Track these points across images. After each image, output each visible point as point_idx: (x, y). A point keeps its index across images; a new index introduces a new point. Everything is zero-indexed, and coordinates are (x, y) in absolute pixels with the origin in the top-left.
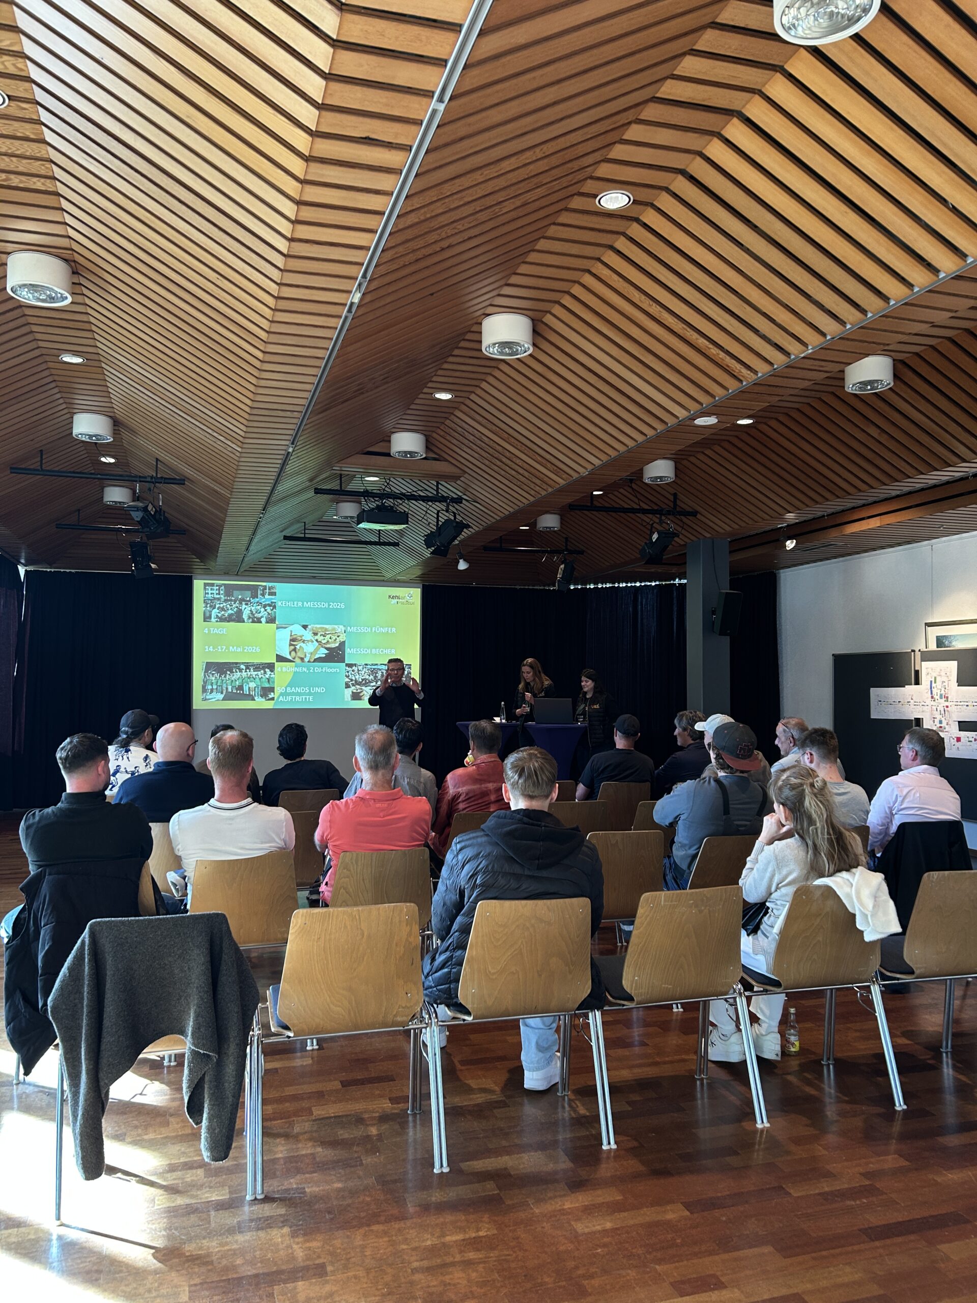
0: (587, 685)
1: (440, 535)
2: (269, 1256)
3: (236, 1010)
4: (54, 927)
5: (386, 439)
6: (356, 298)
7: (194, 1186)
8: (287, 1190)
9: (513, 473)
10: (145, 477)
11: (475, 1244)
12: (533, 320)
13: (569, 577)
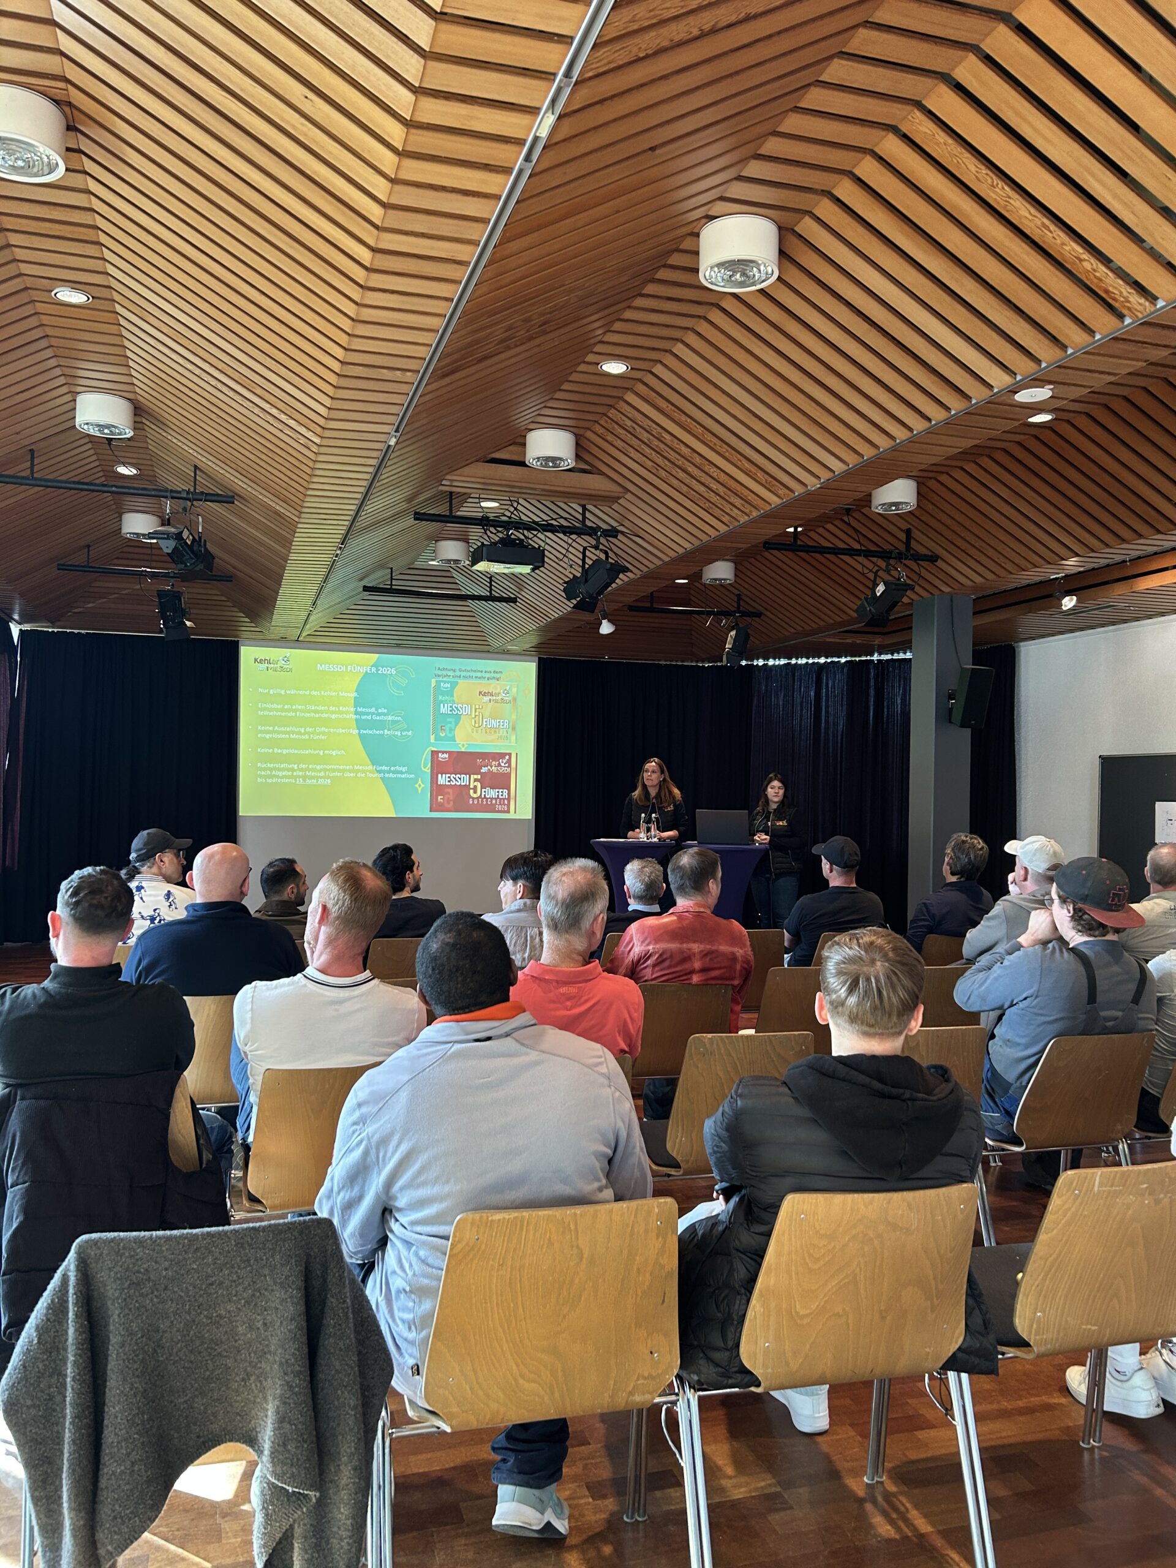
0: (775, 791)
1: (586, 581)
3: (352, 1403)
4: (28, 1190)
5: (519, 440)
6: (544, 125)
9: (702, 489)
10: (179, 492)
12: (780, 228)
13: (743, 649)
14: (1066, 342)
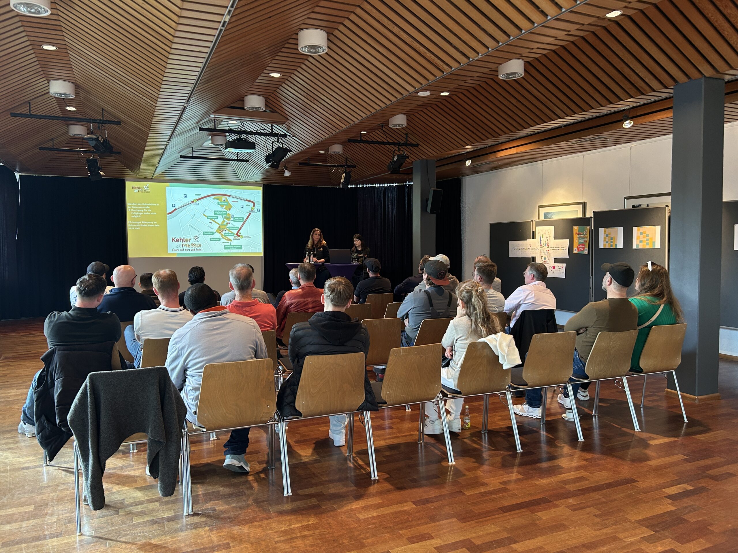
0: (358, 243)
1: (274, 156)
2: (199, 541)
4: (63, 379)
5: (242, 99)
6: (227, 18)
7: (154, 511)
8: (206, 509)
9: (316, 120)
10: (96, 120)
11: (308, 527)
12: (327, 33)
13: (348, 181)
14: (429, 79)
